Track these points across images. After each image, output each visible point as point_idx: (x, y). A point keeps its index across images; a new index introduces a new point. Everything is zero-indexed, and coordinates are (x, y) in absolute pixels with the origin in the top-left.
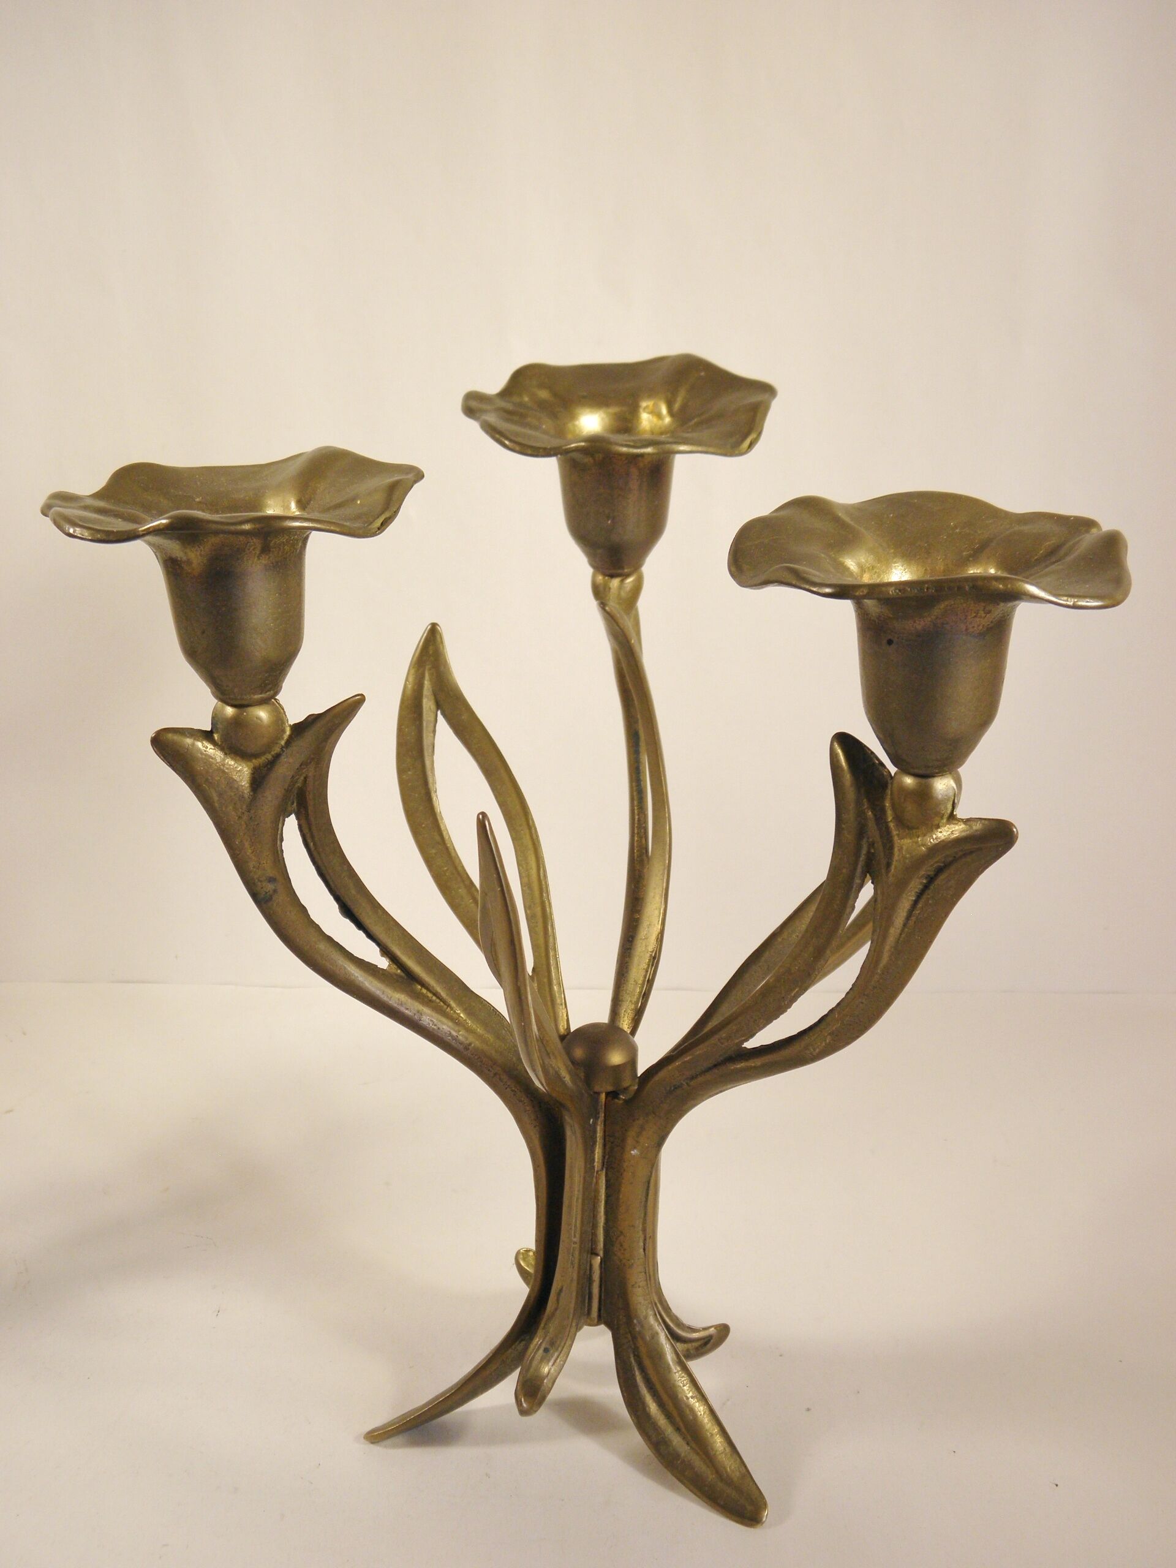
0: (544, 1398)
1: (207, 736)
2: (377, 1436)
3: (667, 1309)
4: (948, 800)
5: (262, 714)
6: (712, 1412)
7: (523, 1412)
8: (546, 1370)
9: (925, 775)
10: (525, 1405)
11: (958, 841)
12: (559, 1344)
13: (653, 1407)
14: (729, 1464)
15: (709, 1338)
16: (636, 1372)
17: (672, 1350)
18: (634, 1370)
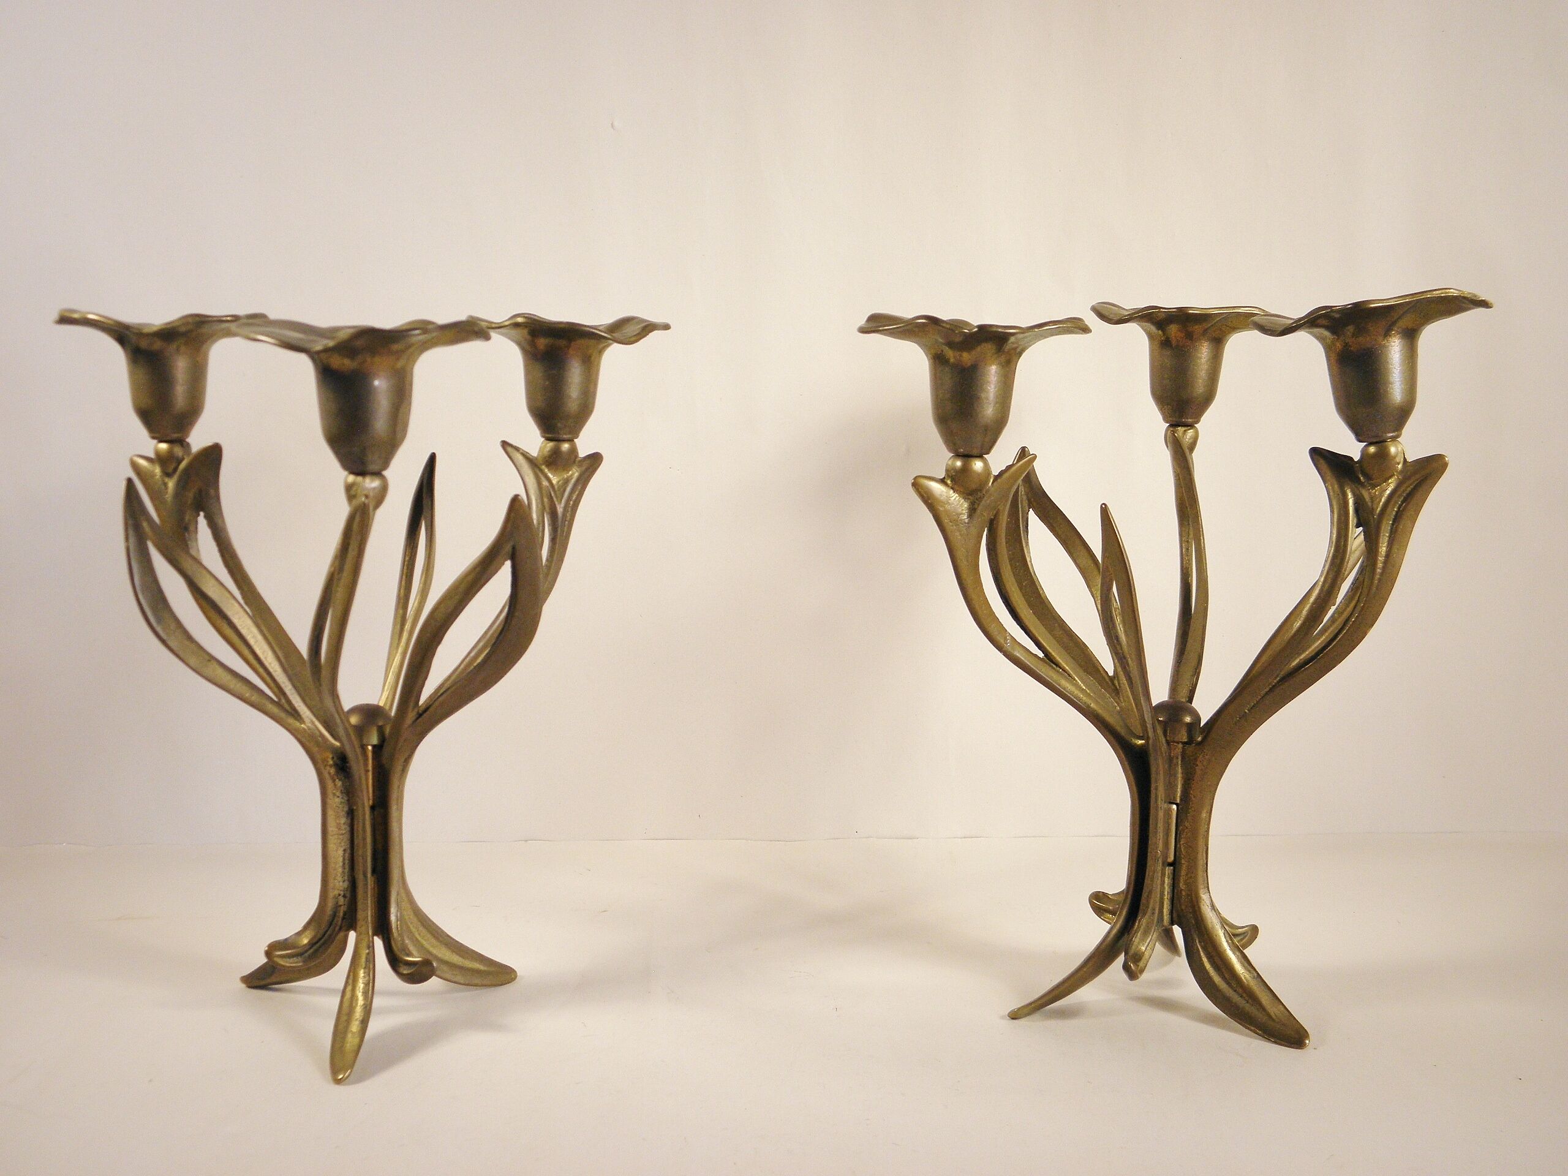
1: (941, 481)
2: (1015, 1016)
5: (978, 465)
7: (1130, 977)
13: (1216, 978)
14: (1277, 1010)
15: (1248, 933)
16: (1202, 954)
17: (1226, 934)
18: (1199, 952)
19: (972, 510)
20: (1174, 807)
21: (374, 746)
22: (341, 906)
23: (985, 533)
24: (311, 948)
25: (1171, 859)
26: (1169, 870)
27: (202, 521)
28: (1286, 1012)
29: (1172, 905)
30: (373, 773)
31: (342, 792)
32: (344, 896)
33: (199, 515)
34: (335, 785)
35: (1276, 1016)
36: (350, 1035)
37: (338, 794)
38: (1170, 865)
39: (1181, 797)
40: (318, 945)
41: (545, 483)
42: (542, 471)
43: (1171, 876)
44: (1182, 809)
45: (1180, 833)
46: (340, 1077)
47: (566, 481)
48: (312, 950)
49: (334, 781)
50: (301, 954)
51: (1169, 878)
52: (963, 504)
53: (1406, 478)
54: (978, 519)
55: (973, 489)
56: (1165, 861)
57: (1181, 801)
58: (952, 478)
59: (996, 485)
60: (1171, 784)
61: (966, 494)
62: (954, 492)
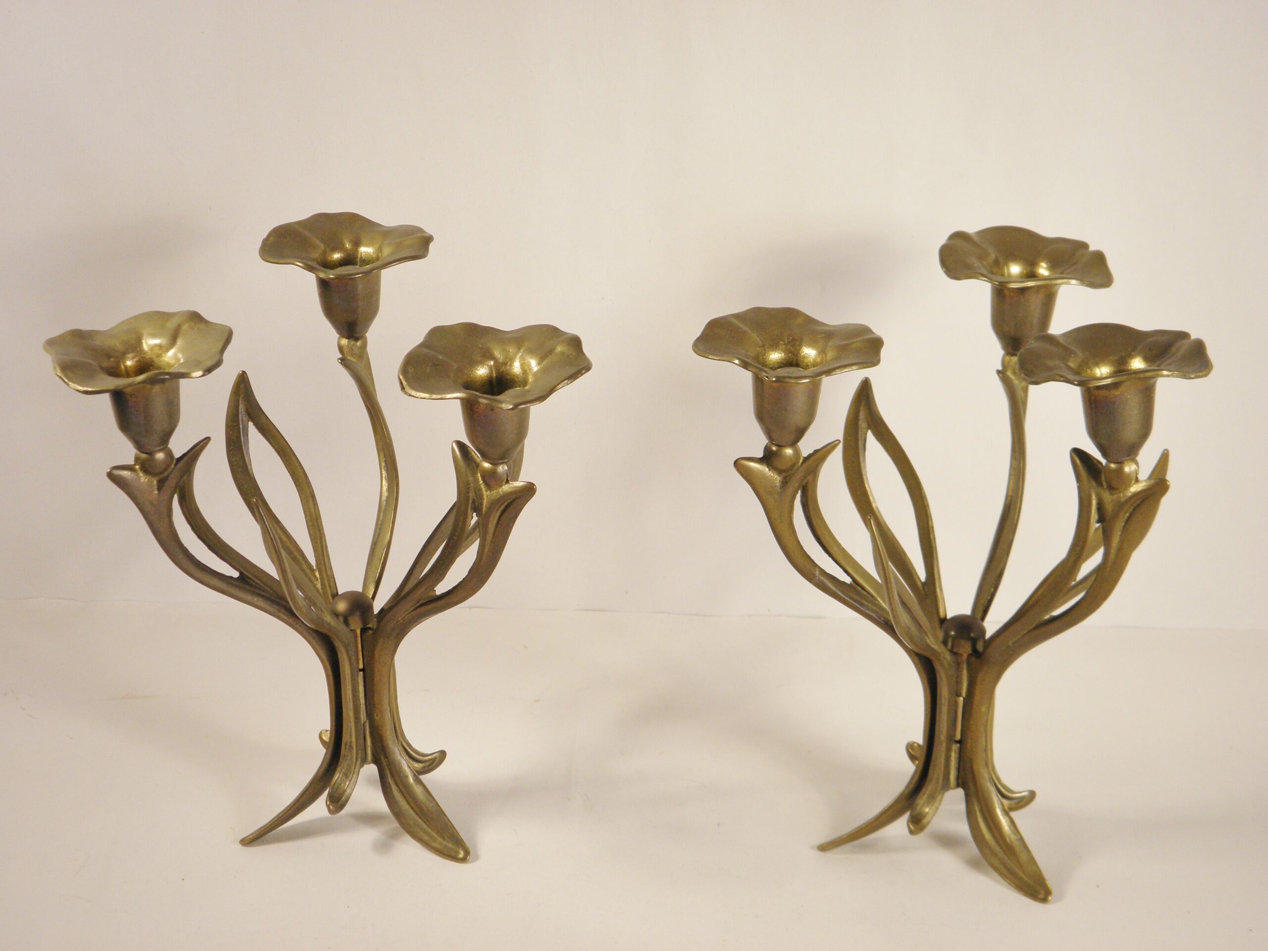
0: (925, 826)
1: (760, 460)
2: (824, 847)
3: (998, 778)
4: (1133, 473)
5: (789, 451)
7: (912, 833)
8: (928, 811)
9: (1120, 463)
10: (914, 830)
11: (1142, 492)
14: (1031, 868)
15: (1022, 799)
16: (979, 815)
17: (1000, 803)
18: (977, 812)
19: (785, 483)
20: (961, 699)
23: (799, 493)
25: (958, 737)
26: (955, 747)
28: (1037, 871)
29: (959, 773)
35: (1029, 873)
38: (957, 742)
39: (966, 692)
43: (958, 751)
44: (967, 701)
45: (966, 721)
51: (955, 752)
52: (777, 478)
53: (1136, 495)
54: (790, 489)
55: (784, 468)
56: (951, 739)
57: (967, 695)
58: (768, 458)
59: (804, 465)
60: (958, 682)
61: (780, 471)
62: (769, 470)
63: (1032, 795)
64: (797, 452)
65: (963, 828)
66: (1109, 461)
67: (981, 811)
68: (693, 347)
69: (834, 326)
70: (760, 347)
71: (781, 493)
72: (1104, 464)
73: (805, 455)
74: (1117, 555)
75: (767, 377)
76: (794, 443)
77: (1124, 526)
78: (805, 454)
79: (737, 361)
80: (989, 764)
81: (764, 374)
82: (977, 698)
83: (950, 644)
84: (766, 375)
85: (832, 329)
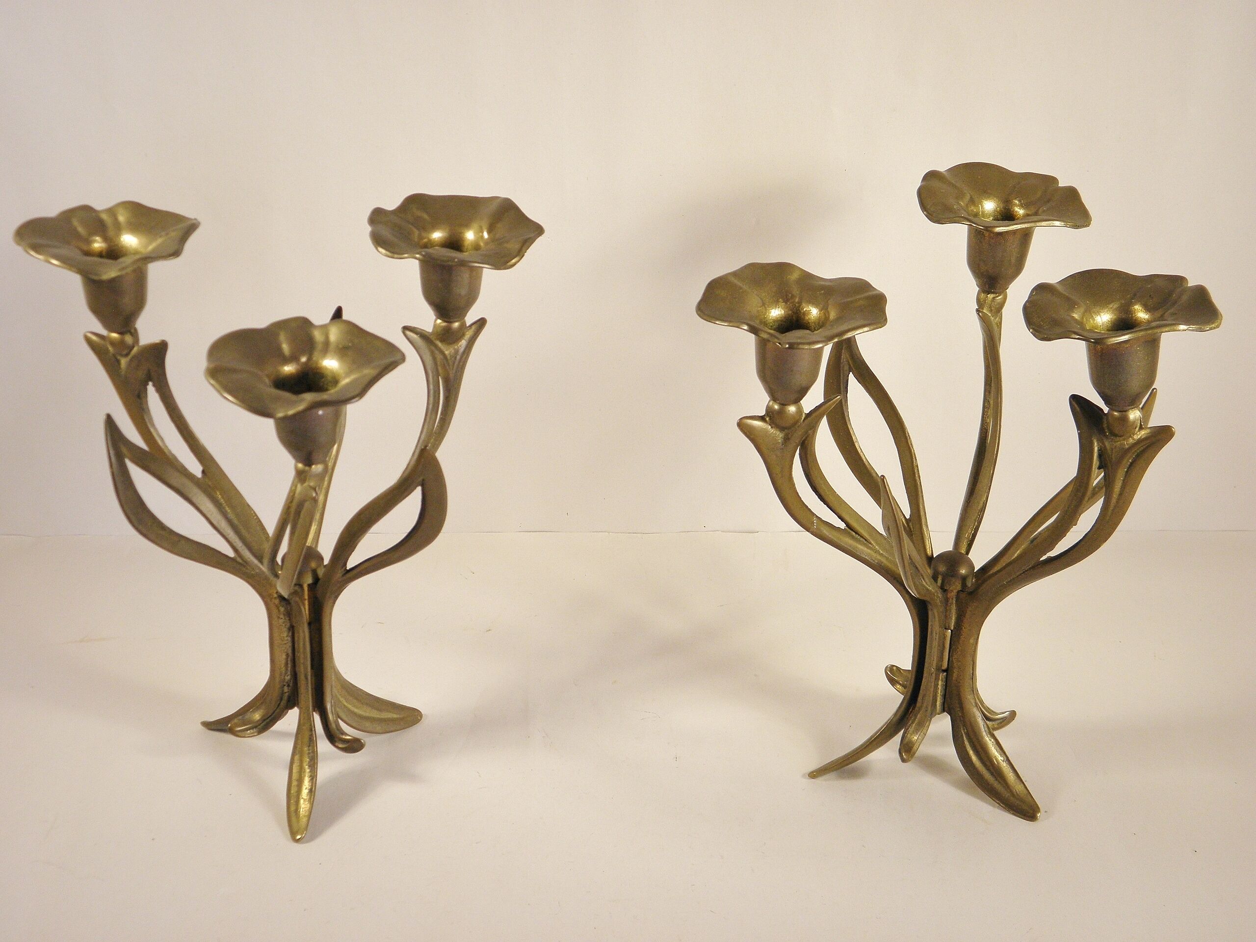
0: (914, 753)
1: (762, 418)
2: (814, 774)
3: (982, 702)
4: (1138, 420)
5: (792, 409)
6: (1008, 760)
7: (903, 760)
8: (915, 738)
9: (1124, 411)
10: (904, 757)
11: (1146, 439)
12: (923, 725)
13: (974, 758)
14: (1018, 788)
15: (1004, 719)
16: (965, 738)
17: (985, 726)
18: (963, 737)
19: (786, 439)
20: (950, 631)
21: (309, 585)
22: (286, 693)
23: (798, 449)
24: (262, 722)
25: (945, 666)
26: (942, 676)
27: (151, 388)
28: (1025, 790)
29: (945, 699)
30: (309, 602)
31: (284, 615)
32: (288, 686)
33: (148, 384)
34: (279, 611)
35: (1016, 793)
36: (302, 801)
37: (282, 616)
38: (944, 671)
39: (954, 625)
40: (268, 720)
41: (439, 357)
42: (436, 346)
43: (944, 680)
44: (955, 634)
45: (953, 651)
46: (298, 837)
47: (457, 351)
48: (263, 724)
49: (278, 608)
50: (256, 727)
51: (942, 681)
52: (779, 435)
53: (1140, 441)
54: (791, 446)
55: (787, 425)
56: (939, 669)
57: (955, 628)
58: (770, 416)
59: (806, 421)
60: (947, 617)
61: (782, 429)
62: (772, 428)
63: (1013, 714)
64: (800, 410)
65: (949, 752)
66: (1111, 409)
67: (968, 735)
68: (697, 312)
69: (830, 280)
70: (760, 307)
71: (782, 449)
72: (1106, 412)
73: (807, 412)
74: (1118, 499)
75: (780, 344)
76: (797, 401)
77: (1127, 472)
78: (807, 410)
79: (746, 327)
80: (974, 691)
81: (776, 340)
82: (965, 631)
83: (940, 581)
84: (779, 341)
85: (827, 284)
